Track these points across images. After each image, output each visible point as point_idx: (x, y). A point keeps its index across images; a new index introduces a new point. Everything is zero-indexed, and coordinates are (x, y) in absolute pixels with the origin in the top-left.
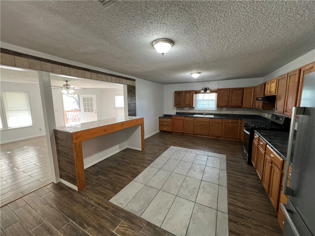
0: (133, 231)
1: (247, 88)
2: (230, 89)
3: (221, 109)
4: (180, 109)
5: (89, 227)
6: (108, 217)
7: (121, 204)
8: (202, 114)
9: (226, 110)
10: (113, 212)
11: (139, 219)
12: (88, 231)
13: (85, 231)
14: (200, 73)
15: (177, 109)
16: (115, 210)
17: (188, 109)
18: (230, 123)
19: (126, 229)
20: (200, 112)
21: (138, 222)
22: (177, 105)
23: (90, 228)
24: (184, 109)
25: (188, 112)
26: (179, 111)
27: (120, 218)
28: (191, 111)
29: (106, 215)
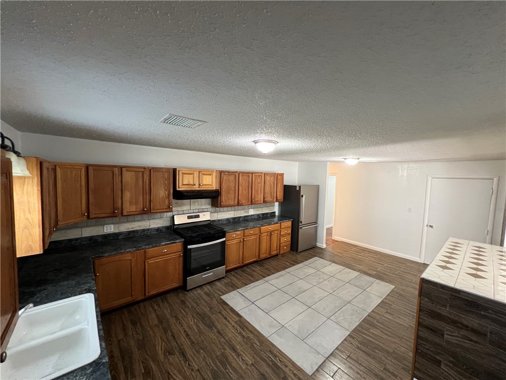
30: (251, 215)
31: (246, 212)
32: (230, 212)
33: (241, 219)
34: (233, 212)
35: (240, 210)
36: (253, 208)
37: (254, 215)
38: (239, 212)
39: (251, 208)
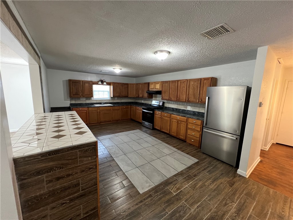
0: (178, 184)
1: (130, 84)
2: (121, 83)
3: (114, 99)
4: (75, 100)
5: (165, 210)
6: (161, 196)
7: (150, 186)
8: (101, 103)
9: (117, 99)
10: (156, 192)
11: (170, 179)
12: (169, 211)
13: (168, 213)
14: (121, 69)
15: (70, 100)
16: (154, 191)
17: (85, 99)
18: (125, 108)
19: (175, 187)
20: (97, 102)
21: (171, 180)
22: (73, 95)
23: (167, 210)
24: (80, 100)
25: (85, 102)
26: (73, 102)
27: (164, 189)
28: (88, 102)
29: (157, 197)
30: (188, 111)
31: (185, 107)
32: (175, 105)
33: (180, 111)
34: (176, 105)
35: (181, 105)
36: (191, 106)
37: (190, 111)
38: (180, 106)
39: (189, 106)
